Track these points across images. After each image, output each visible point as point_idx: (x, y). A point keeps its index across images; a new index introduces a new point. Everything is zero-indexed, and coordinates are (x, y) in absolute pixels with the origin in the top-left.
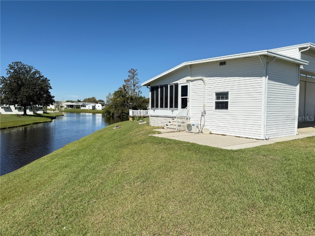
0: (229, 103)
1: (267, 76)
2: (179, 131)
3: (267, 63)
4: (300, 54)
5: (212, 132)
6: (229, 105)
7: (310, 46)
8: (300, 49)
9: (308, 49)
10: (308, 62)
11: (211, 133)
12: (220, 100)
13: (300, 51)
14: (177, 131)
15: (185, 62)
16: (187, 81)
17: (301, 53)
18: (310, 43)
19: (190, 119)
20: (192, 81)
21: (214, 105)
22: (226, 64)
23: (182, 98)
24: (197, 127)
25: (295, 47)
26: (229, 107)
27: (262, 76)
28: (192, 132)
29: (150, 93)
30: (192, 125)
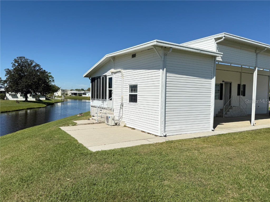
0: (138, 97)
1: (165, 69)
2: (100, 123)
3: (165, 55)
4: (216, 45)
5: (127, 125)
6: (138, 99)
7: (224, 36)
8: (216, 39)
9: (222, 40)
10: (222, 53)
11: (125, 126)
12: (133, 92)
13: (216, 41)
14: (97, 123)
15: (107, 55)
16: (112, 73)
17: (217, 43)
18: (224, 33)
19: (113, 110)
20: (115, 73)
21: (128, 98)
22: (136, 56)
23: (109, 90)
24: (113, 119)
25: (212, 38)
26: (138, 101)
27: (159, 69)
28: (109, 124)
29: (91, 84)
30: (109, 117)
